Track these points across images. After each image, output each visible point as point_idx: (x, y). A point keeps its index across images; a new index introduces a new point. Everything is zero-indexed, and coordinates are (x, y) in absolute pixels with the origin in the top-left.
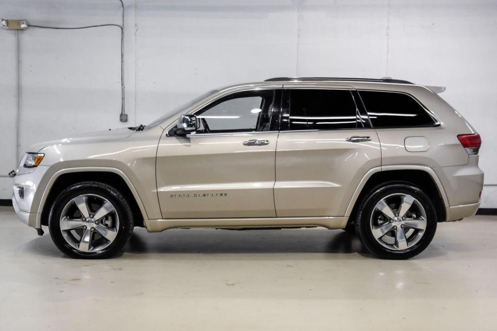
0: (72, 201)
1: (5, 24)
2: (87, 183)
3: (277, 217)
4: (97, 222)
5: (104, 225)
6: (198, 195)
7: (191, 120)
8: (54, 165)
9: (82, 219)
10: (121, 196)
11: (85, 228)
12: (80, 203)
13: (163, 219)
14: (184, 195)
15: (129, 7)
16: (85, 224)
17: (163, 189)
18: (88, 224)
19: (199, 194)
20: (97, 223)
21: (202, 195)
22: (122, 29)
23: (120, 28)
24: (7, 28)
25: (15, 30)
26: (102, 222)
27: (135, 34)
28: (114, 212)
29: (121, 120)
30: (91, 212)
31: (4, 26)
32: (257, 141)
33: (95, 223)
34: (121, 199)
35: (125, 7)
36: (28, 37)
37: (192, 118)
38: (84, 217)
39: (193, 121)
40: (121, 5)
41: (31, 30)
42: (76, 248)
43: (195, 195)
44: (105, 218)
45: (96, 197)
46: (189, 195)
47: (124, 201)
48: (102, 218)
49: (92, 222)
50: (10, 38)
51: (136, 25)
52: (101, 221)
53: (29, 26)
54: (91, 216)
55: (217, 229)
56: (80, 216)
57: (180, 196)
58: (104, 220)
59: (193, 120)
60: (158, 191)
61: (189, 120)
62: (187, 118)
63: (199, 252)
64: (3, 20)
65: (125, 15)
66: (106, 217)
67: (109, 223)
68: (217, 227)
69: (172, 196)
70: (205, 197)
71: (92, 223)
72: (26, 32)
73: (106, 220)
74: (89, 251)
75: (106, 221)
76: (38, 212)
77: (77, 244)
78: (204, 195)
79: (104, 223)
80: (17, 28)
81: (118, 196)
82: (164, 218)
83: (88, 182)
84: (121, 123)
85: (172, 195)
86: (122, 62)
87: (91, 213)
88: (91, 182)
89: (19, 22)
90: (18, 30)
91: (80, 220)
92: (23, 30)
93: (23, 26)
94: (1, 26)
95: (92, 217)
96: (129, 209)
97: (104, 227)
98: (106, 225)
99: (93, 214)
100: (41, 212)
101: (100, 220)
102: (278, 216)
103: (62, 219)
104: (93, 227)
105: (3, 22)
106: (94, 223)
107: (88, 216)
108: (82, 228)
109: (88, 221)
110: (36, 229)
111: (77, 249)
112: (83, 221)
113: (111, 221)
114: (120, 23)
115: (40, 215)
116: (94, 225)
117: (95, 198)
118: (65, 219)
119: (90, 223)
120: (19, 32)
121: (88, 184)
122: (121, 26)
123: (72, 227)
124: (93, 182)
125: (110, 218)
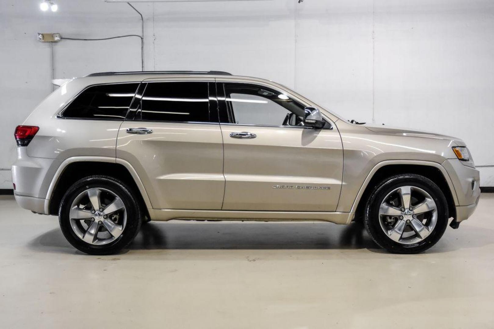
1: (41, 38)
15: (147, 19)
22: (142, 39)
23: (140, 38)
24: (43, 41)
25: (49, 42)
27: (154, 43)
31: (41, 39)
35: (144, 20)
36: (62, 48)
40: (141, 18)
41: (63, 41)
50: (45, 49)
51: (154, 35)
53: (62, 38)
64: (39, 34)
65: (144, 27)
72: (59, 44)
80: (51, 41)
86: (143, 67)
89: (52, 36)
90: (52, 42)
92: (56, 42)
93: (57, 39)
94: (38, 39)
105: (39, 36)
114: (141, 34)
120: (53, 44)
122: (141, 36)
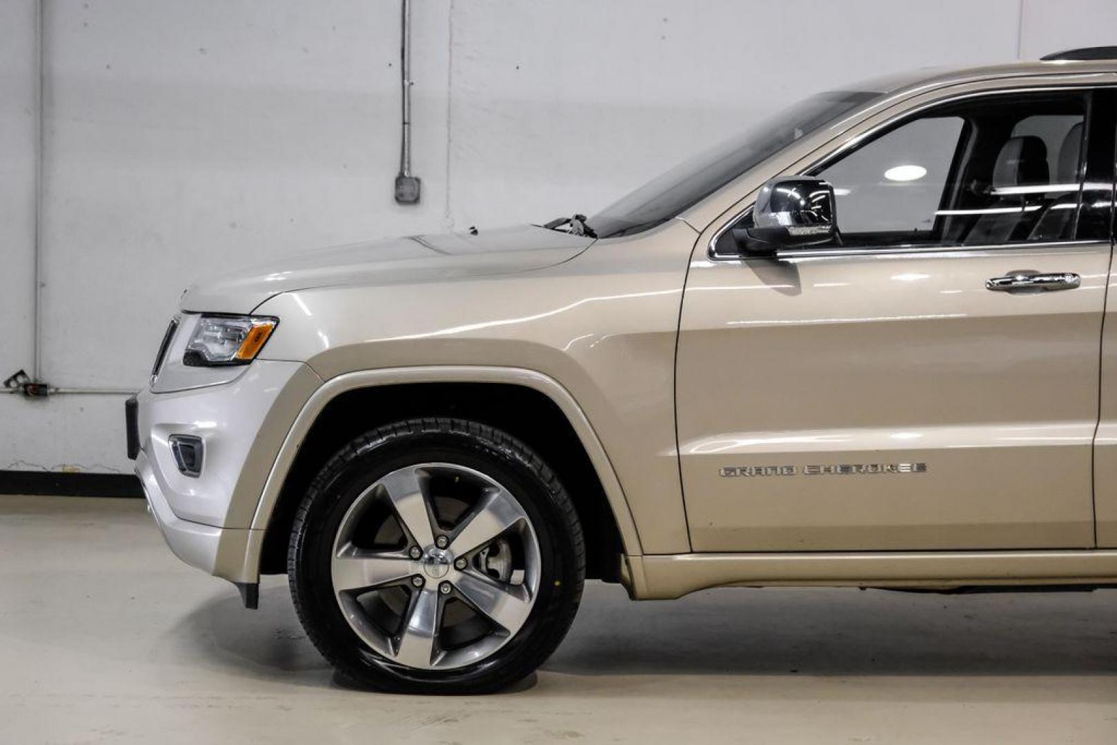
0: (376, 488)
2: (429, 425)
3: (1096, 549)
4: (461, 564)
5: (482, 572)
6: (822, 469)
7: (808, 200)
8: (311, 360)
9: (409, 553)
10: (547, 473)
11: (418, 583)
12: (404, 496)
13: (692, 552)
14: (774, 469)
16: (419, 568)
17: (698, 447)
18: (429, 569)
19: (827, 466)
20: (462, 566)
21: (839, 469)
26: (477, 563)
28: (522, 526)
29: (400, 199)
30: (440, 527)
32: (1020, 278)
33: (456, 568)
34: (549, 482)
37: (812, 195)
38: (418, 546)
39: (814, 204)
42: (387, 656)
43: (814, 470)
44: (487, 551)
45: (459, 473)
46: (790, 469)
47: (558, 492)
48: (477, 551)
49: (444, 562)
52: (474, 560)
54: (443, 541)
55: (863, 588)
56: (402, 543)
57: (759, 470)
58: (483, 557)
59: (814, 201)
60: (681, 453)
61: (802, 203)
62: (793, 193)
63: (794, 672)
66: (493, 547)
67: (499, 565)
68: (864, 582)
69: (730, 471)
70: (846, 477)
71: (442, 569)
73: (490, 555)
74: (434, 665)
75: (491, 560)
76: (252, 527)
77: (389, 641)
78: (846, 469)
79: (484, 568)
81: (539, 471)
82: (694, 550)
83: (432, 420)
84: (398, 207)
85: (733, 468)
87: (443, 531)
88: (440, 420)
91: (401, 556)
95: (444, 545)
96: (574, 518)
97: (486, 582)
98: (493, 573)
99: (449, 533)
100: (264, 525)
101: (470, 557)
102: (1099, 545)
103: (338, 550)
104: (447, 582)
106: (452, 567)
107: (432, 541)
108: (407, 583)
109: (431, 561)
110: (240, 585)
111: (391, 657)
112: (411, 558)
113: (510, 561)
115: (261, 535)
116: (454, 576)
117: (457, 478)
118: (347, 553)
119: (436, 567)
121: (435, 426)
123: (374, 580)
124: (448, 420)
125: (504, 547)
